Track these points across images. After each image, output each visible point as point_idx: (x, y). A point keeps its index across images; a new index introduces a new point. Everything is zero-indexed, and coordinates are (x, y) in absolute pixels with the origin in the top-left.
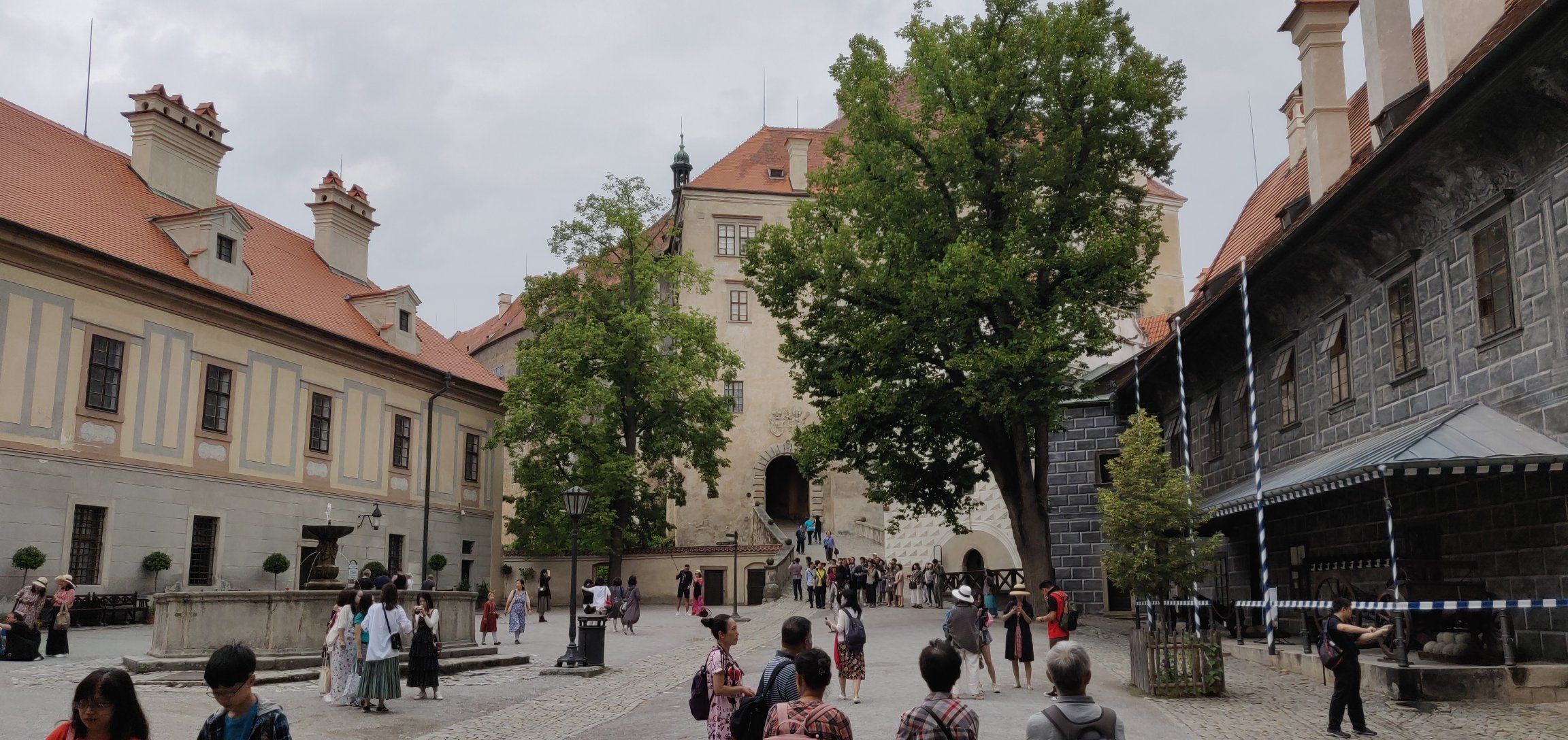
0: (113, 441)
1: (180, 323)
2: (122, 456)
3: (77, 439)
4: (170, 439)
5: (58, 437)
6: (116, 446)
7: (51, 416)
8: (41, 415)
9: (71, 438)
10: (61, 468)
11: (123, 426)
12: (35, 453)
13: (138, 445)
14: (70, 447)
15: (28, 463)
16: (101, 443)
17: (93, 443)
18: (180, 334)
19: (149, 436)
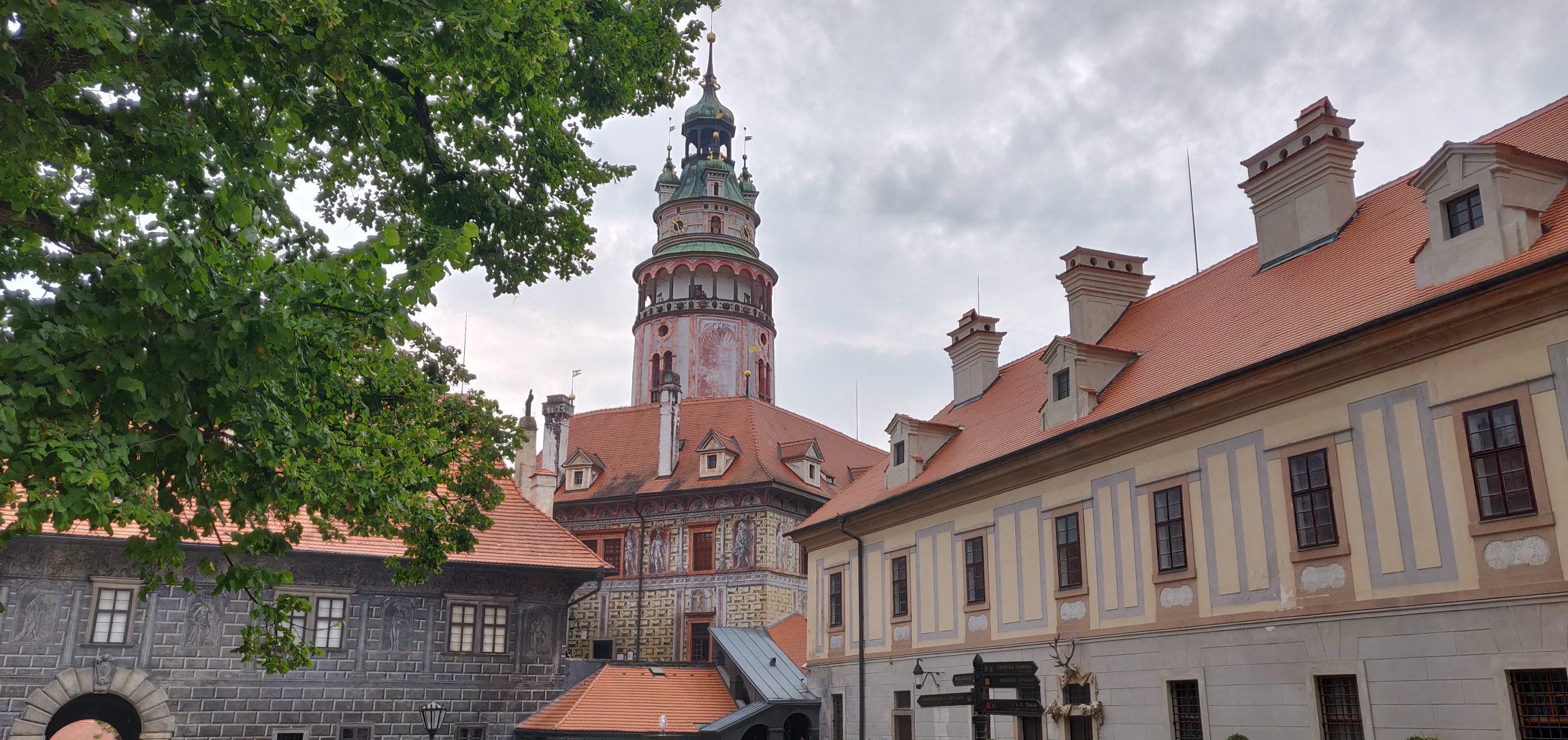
0: (1343, 583)
1: (1401, 377)
2: (1358, 599)
3: (1299, 592)
4: (1427, 553)
5: (1279, 598)
6: (1349, 587)
7: (1266, 574)
8: (1258, 578)
9: (1292, 593)
10: (1290, 633)
11: (1353, 557)
12: (1259, 621)
13: (1378, 577)
14: (1293, 605)
15: (1257, 635)
16: (1328, 589)
17: (1317, 592)
18: (1403, 394)
19: (1391, 560)
